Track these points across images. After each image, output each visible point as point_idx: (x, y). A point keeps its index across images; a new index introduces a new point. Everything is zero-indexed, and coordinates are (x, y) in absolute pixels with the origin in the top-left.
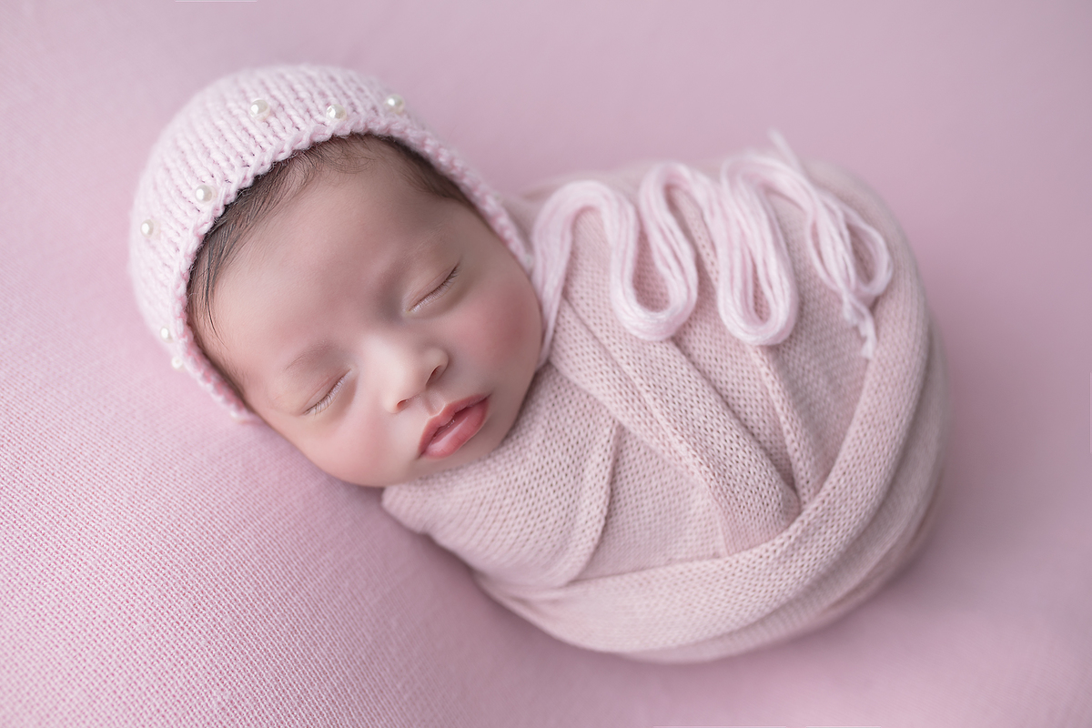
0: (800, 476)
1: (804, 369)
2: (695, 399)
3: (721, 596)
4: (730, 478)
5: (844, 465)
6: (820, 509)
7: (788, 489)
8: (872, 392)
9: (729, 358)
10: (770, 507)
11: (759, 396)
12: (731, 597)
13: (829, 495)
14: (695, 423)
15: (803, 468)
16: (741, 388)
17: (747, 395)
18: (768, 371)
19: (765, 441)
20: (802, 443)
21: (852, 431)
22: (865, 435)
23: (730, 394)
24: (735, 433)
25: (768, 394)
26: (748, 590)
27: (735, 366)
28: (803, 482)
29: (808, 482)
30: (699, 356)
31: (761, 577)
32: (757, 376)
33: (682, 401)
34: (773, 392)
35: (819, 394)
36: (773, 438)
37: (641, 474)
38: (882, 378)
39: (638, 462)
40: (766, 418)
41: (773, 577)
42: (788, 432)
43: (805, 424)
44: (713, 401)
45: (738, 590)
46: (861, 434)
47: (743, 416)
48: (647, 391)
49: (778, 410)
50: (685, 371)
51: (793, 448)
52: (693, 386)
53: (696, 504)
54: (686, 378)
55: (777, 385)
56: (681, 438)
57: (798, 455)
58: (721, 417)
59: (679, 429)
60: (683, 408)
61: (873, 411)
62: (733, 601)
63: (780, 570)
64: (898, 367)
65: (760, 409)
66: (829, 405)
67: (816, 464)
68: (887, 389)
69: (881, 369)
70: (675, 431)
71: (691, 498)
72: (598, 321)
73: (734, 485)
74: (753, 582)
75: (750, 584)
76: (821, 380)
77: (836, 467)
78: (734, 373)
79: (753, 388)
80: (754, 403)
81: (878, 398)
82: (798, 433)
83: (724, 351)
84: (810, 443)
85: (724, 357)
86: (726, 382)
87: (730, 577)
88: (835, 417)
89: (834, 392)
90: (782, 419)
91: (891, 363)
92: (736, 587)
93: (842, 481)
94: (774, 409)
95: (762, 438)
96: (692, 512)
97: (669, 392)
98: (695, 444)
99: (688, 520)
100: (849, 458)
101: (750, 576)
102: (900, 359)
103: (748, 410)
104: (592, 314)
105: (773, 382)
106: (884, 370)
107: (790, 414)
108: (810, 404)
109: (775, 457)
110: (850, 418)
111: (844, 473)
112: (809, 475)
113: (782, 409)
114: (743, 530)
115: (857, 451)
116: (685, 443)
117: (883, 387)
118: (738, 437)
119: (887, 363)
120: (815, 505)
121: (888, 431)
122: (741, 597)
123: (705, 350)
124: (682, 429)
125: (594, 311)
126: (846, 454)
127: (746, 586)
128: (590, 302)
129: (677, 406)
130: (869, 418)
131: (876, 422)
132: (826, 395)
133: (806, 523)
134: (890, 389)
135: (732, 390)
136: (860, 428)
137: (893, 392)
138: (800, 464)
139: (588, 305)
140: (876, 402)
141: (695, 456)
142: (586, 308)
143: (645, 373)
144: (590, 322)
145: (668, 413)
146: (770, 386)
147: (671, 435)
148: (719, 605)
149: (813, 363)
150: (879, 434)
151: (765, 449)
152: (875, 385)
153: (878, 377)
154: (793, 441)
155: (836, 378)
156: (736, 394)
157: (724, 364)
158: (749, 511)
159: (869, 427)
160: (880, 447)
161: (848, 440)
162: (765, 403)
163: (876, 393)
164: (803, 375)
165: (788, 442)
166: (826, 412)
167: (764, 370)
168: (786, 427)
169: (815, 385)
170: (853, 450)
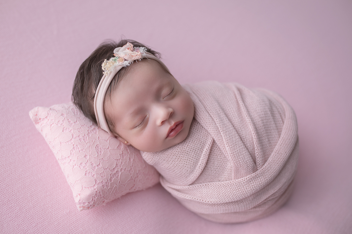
0: (257, 162)
1: (262, 135)
2: (233, 136)
3: (229, 190)
4: (239, 158)
5: (269, 162)
6: (261, 171)
7: (254, 164)
8: (279, 145)
9: (244, 128)
10: (249, 167)
11: (250, 139)
12: (232, 191)
13: (264, 168)
14: (233, 142)
15: (259, 160)
16: (246, 136)
17: (247, 139)
18: (254, 133)
19: (250, 151)
20: (259, 153)
21: (272, 154)
22: (276, 155)
23: (243, 137)
24: (242, 147)
25: (253, 139)
26: (237, 189)
27: (245, 131)
28: (258, 164)
29: (259, 164)
30: (236, 126)
31: (241, 186)
32: (250, 134)
33: (230, 136)
34: (254, 138)
35: (265, 143)
36: (252, 151)
37: (216, 154)
38: (283, 142)
39: (215, 151)
40: (251, 145)
41: (244, 187)
42: (256, 150)
43: (261, 149)
44: (238, 138)
45: (234, 189)
46: (275, 155)
47: (245, 144)
48: (222, 131)
49: (255, 143)
50: (232, 129)
51: (257, 155)
52: (233, 133)
53: (228, 165)
54: (232, 131)
55: (255, 137)
56: (228, 146)
57: (258, 156)
58: (239, 142)
59: (228, 143)
60: (230, 137)
61: (279, 150)
62: (232, 192)
63: (247, 185)
64: (288, 140)
65: (250, 143)
66: (267, 147)
67: (262, 160)
68: (283, 145)
69: (283, 140)
70: (227, 143)
71: (227, 164)
72: (211, 112)
73: (240, 161)
74: (239, 187)
75: (238, 188)
76: (266, 140)
77: (267, 162)
78: (245, 132)
79: (249, 137)
80: (249, 141)
81: (281, 147)
82: (259, 150)
83: (243, 126)
84: (261, 154)
85: (243, 128)
86: (242, 134)
87: (232, 185)
88: (268, 150)
89: (269, 143)
90: (255, 146)
91: (286, 139)
92: (234, 188)
93: (268, 166)
94: (254, 143)
95: (249, 150)
96: (227, 168)
97: (227, 133)
98: (231, 148)
99: (226, 170)
100: (271, 160)
101: (238, 185)
102: (289, 139)
103: (247, 142)
104: (210, 110)
105: (255, 136)
106: (284, 140)
107: (257, 145)
108: (263, 145)
109: (252, 156)
110: (272, 151)
111: (269, 164)
112: (260, 162)
113: (256, 143)
114: (240, 172)
115: (273, 159)
116: (229, 147)
117: (282, 145)
118: (243, 148)
119: (285, 139)
120: (260, 170)
121: (282, 156)
122: (234, 191)
123: (238, 125)
124: (229, 143)
125: (211, 109)
126: (270, 159)
127: (236, 188)
128: (210, 107)
129: (229, 137)
130: (278, 152)
131: (279, 153)
132: (267, 144)
133: (257, 174)
134: (284, 145)
135: (244, 137)
136: (275, 154)
137: (285, 146)
138: (258, 159)
139: (209, 107)
140: (280, 148)
141: (230, 151)
142: (208, 108)
143: (222, 126)
144: (210, 112)
145: (226, 138)
146: (253, 137)
147: (225, 144)
148: (228, 193)
149: (265, 134)
150: (280, 156)
151: (250, 153)
152: (280, 144)
153: (282, 142)
154: (257, 152)
155: (270, 140)
156: (244, 138)
157: (242, 130)
158: (243, 168)
159: (277, 154)
160: (280, 159)
161: (271, 156)
162: (252, 141)
163: (280, 146)
164: (262, 137)
165: (256, 152)
166: (266, 148)
167: (253, 132)
168: (256, 148)
169: (265, 140)
170: (272, 159)
